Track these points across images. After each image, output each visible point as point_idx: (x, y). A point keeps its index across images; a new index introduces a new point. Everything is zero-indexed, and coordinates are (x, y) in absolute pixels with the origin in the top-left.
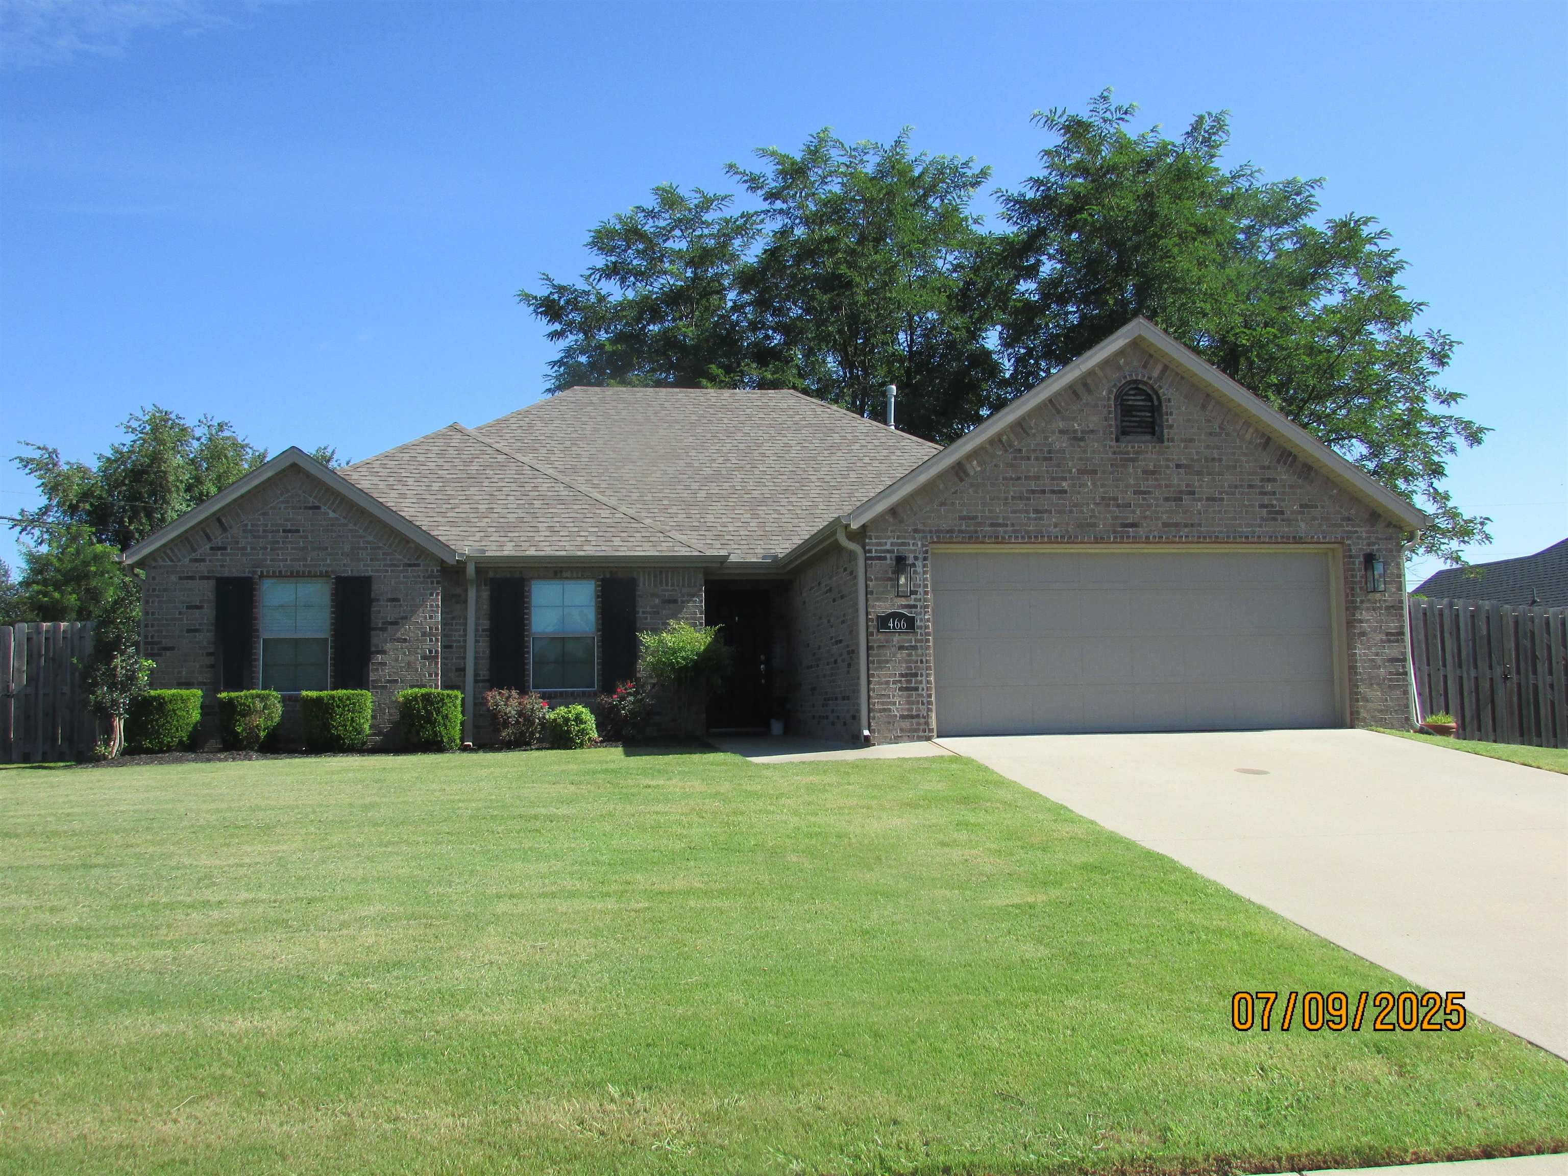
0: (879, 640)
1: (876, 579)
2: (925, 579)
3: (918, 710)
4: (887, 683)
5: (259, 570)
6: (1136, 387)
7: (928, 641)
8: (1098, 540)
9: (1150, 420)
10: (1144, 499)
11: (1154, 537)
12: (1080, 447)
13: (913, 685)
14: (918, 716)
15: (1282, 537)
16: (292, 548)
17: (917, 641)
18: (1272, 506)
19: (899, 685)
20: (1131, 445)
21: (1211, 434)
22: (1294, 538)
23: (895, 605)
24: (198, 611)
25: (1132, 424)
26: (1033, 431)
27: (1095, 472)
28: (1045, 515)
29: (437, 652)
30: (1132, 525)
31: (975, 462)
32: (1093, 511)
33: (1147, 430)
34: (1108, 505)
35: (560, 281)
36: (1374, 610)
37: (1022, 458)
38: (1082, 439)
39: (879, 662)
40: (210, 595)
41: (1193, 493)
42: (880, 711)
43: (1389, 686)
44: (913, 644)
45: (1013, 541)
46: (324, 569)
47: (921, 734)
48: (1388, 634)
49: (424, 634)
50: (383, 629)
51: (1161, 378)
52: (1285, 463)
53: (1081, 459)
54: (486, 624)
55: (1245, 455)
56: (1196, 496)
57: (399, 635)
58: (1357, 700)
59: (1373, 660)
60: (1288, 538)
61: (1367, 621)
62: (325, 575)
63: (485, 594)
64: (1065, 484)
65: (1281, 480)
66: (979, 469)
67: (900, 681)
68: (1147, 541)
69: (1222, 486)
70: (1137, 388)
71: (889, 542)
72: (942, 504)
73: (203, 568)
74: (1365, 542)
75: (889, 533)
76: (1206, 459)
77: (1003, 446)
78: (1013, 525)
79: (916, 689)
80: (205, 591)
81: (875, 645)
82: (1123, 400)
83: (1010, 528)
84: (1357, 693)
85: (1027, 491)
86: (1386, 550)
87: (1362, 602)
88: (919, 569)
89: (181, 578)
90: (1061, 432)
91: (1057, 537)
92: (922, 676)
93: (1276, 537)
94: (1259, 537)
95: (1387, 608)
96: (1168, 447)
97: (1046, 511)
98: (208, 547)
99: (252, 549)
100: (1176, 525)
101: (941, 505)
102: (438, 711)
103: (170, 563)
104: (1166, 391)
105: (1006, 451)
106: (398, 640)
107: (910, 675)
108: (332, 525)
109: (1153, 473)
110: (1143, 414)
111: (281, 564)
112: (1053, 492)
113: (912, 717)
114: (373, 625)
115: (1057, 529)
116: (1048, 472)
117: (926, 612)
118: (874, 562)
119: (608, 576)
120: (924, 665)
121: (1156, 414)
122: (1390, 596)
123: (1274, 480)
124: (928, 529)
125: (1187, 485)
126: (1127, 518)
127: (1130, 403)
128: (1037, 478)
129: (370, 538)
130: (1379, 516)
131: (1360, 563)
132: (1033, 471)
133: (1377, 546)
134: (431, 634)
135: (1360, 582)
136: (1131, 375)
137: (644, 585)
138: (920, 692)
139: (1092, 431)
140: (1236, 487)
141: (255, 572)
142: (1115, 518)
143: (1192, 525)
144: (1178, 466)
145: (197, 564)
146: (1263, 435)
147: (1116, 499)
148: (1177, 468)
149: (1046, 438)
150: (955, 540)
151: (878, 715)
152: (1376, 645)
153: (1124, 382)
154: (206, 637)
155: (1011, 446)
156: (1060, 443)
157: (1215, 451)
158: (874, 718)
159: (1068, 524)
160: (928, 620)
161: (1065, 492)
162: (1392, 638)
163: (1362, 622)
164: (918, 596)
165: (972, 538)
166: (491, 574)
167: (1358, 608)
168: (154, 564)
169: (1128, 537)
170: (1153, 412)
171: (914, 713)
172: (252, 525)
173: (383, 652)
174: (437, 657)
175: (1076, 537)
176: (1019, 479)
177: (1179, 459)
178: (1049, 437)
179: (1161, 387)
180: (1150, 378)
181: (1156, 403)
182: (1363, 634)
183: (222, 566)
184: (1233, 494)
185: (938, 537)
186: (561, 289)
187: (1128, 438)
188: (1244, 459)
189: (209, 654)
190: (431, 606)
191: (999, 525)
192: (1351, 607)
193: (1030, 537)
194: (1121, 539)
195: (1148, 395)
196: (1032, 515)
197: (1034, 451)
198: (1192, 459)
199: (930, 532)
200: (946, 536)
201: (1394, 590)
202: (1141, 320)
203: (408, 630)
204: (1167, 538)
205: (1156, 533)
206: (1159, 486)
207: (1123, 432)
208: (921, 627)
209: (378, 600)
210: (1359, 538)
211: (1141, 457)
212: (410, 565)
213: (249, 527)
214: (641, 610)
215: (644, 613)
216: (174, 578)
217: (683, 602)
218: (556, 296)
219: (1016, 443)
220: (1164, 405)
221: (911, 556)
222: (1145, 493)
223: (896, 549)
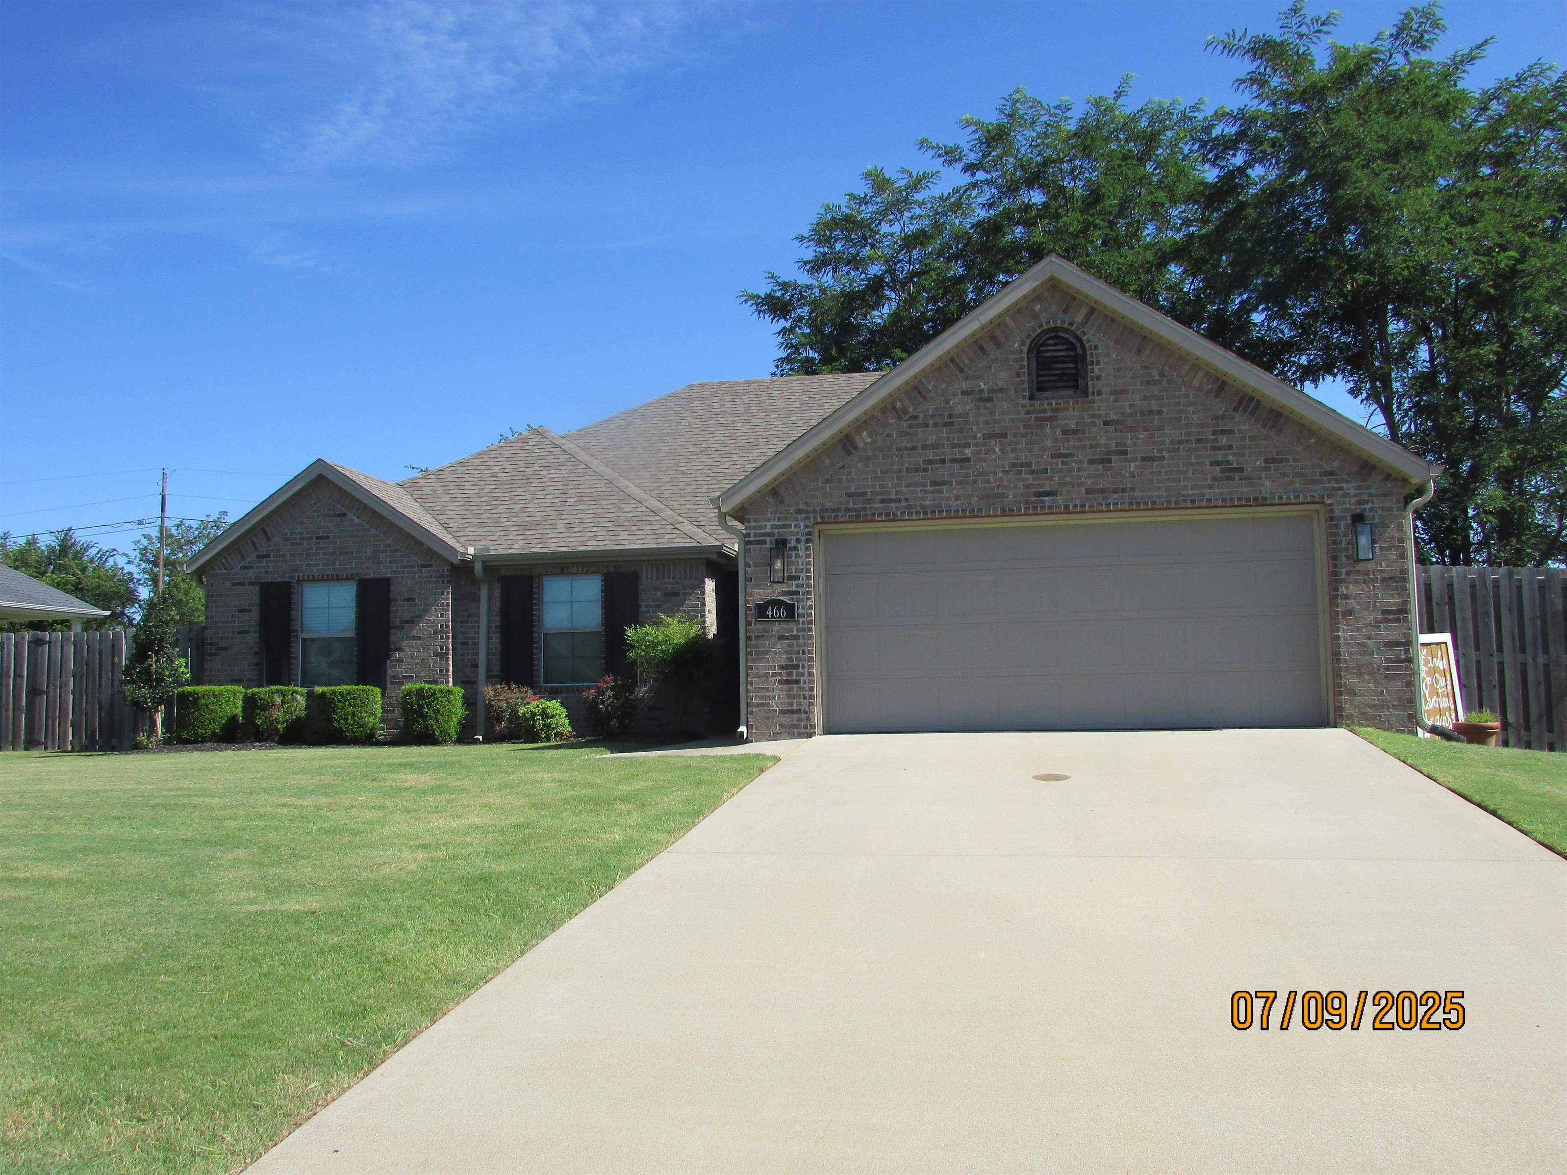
0: (758, 629)
1: (755, 565)
2: (809, 563)
3: (800, 704)
4: (766, 675)
5: (296, 575)
6: (1055, 335)
7: (810, 630)
8: (1007, 512)
9: (1074, 372)
10: (1063, 463)
11: (1075, 506)
12: (986, 408)
13: (794, 678)
14: (799, 711)
15: (1239, 499)
16: (324, 554)
17: (799, 630)
18: (1228, 462)
19: (779, 678)
20: (1047, 403)
21: (1148, 383)
22: (1256, 499)
23: (775, 592)
24: (247, 614)
25: (1052, 378)
26: (931, 394)
27: (1004, 435)
28: (945, 487)
29: (447, 648)
30: (1048, 494)
31: (865, 433)
32: (1001, 480)
33: (1070, 384)
34: (1020, 472)
35: (785, 278)
36: (1365, 583)
37: (918, 426)
38: (990, 399)
39: (757, 653)
40: (256, 599)
41: (1125, 453)
42: (759, 705)
43: (1386, 677)
44: (795, 633)
45: (907, 517)
46: (349, 572)
47: (802, 730)
48: (1384, 612)
49: (436, 632)
50: (402, 628)
51: (1086, 323)
52: (1245, 411)
53: (987, 422)
54: (497, 620)
55: (1192, 404)
56: (1129, 455)
57: (414, 633)
58: (1340, 693)
59: (1361, 645)
60: (1248, 499)
61: (1356, 597)
62: (349, 578)
63: (497, 592)
64: (967, 451)
65: (1240, 431)
66: (869, 440)
67: (780, 674)
68: (1067, 510)
69: (1162, 443)
70: (1057, 337)
71: (769, 524)
72: (827, 481)
73: (251, 575)
74: (1354, 500)
75: (769, 515)
76: (1142, 413)
77: (897, 412)
78: (907, 500)
79: (798, 682)
80: (251, 596)
81: (753, 635)
82: (1039, 352)
83: (903, 504)
84: (1340, 686)
85: (924, 461)
86: (1383, 509)
87: (1348, 574)
88: (802, 553)
89: (233, 585)
90: (964, 393)
91: (958, 511)
92: (803, 667)
93: (1232, 500)
94: (1209, 500)
95: (1384, 580)
96: (1093, 402)
97: (945, 483)
98: (255, 555)
99: (292, 555)
100: (1103, 491)
101: (826, 483)
102: (429, 705)
103: (225, 571)
104: (1092, 337)
105: (900, 419)
106: (414, 638)
107: (790, 667)
108: (357, 531)
109: (1075, 432)
110: (1064, 366)
111: (314, 569)
112: (954, 461)
113: (793, 712)
114: (391, 624)
115: (958, 502)
116: (948, 439)
117: (808, 599)
118: (752, 547)
119: (612, 570)
120: (806, 656)
121: (1080, 365)
122: (1387, 566)
123: (1231, 432)
124: (811, 508)
125: (1117, 445)
126: (1041, 486)
127: (1049, 354)
128: (935, 446)
129: (389, 542)
130: (1374, 467)
131: (1346, 526)
132: (932, 439)
133: (1370, 505)
134: (442, 632)
135: (1347, 549)
136: (1048, 323)
137: (647, 579)
138: (802, 685)
139: (1001, 390)
140: (1180, 442)
141: (293, 577)
142: (1027, 487)
143: (1124, 491)
144: (1106, 423)
145: (245, 571)
146: (1217, 379)
147: (1029, 465)
148: (1104, 425)
149: (947, 402)
150: (840, 519)
151: (755, 709)
152: (1367, 625)
153: (1039, 331)
154: (253, 638)
155: (905, 412)
156: (961, 405)
157: (1153, 402)
158: (752, 713)
159: (971, 496)
160: (810, 607)
161: (969, 460)
162: (1391, 617)
163: (1349, 599)
164: (800, 582)
165: (859, 517)
166: (503, 572)
167: (1342, 581)
168: (212, 572)
169: (1043, 507)
170: (1076, 363)
171: (795, 707)
172: (291, 534)
173: (400, 649)
174: (447, 654)
175: (980, 510)
176: (914, 448)
177: (1107, 415)
178: (950, 400)
179: (1084, 333)
180: (1071, 324)
181: (1080, 351)
182: (1349, 612)
183: (267, 572)
184: (1177, 450)
185: (822, 517)
186: (784, 286)
187: (1046, 394)
188: (1191, 409)
189: (255, 653)
190: (442, 604)
191: (891, 501)
192: (1335, 581)
193: (926, 513)
194: (1033, 510)
195: (1072, 344)
196: (929, 488)
197: (932, 416)
198: (1124, 414)
199: (814, 512)
200: (830, 516)
201: (1393, 557)
202: (1053, 258)
203: (422, 628)
204: (1091, 506)
205: (1078, 502)
206: (1084, 447)
207: (1040, 388)
208: (803, 615)
209: (396, 600)
210: (1346, 495)
211: (1060, 415)
212: (424, 566)
213: (288, 536)
214: (643, 604)
215: (646, 607)
216: (228, 584)
217: (685, 594)
218: (779, 294)
219: (911, 410)
220: (1088, 353)
221: (794, 538)
222: (1065, 456)
223: (776, 531)
